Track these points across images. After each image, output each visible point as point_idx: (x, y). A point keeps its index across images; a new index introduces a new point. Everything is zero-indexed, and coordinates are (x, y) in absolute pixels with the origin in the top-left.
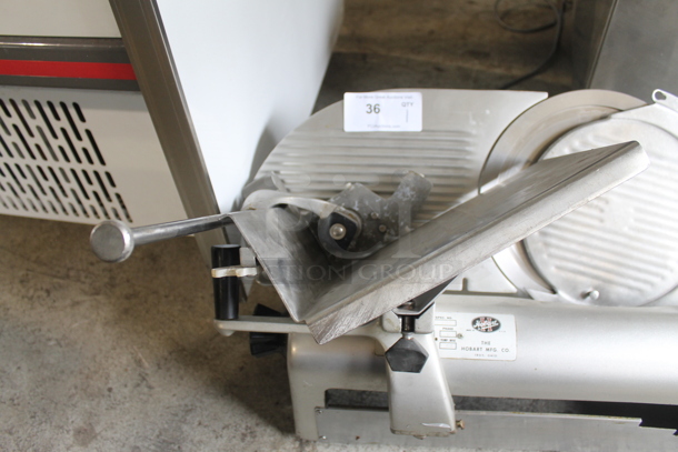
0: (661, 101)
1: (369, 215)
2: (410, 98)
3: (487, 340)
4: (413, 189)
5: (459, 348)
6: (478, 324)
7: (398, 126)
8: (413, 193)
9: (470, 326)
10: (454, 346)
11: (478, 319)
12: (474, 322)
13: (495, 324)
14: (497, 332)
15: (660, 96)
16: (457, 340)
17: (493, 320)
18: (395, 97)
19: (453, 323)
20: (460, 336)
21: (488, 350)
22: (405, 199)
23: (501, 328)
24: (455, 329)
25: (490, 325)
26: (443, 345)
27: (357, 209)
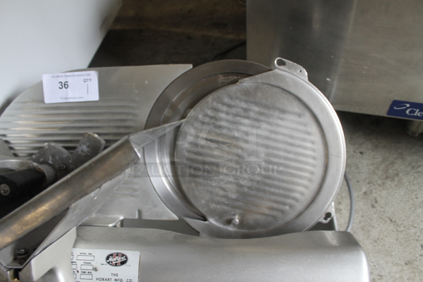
0: (282, 67)
1: (60, 167)
2: (89, 75)
3: (115, 273)
4: (88, 147)
5: (94, 278)
6: (110, 259)
7: (82, 98)
8: (88, 149)
9: (104, 261)
10: (90, 277)
11: (112, 255)
12: (108, 258)
13: (123, 259)
14: (124, 266)
15: (281, 63)
16: (93, 272)
17: (123, 255)
18: (79, 75)
19: (92, 258)
20: (95, 269)
21: (116, 280)
22: (83, 154)
23: (128, 263)
24: (93, 263)
25: (119, 259)
26: (83, 276)
27: (51, 163)
